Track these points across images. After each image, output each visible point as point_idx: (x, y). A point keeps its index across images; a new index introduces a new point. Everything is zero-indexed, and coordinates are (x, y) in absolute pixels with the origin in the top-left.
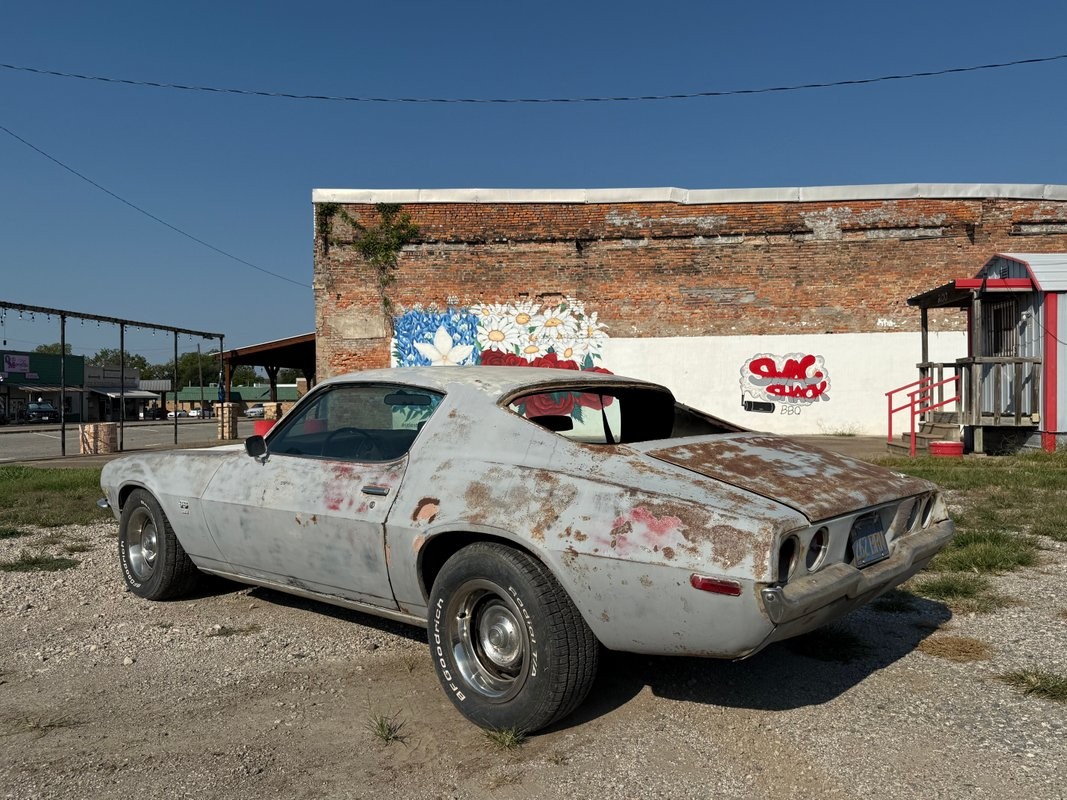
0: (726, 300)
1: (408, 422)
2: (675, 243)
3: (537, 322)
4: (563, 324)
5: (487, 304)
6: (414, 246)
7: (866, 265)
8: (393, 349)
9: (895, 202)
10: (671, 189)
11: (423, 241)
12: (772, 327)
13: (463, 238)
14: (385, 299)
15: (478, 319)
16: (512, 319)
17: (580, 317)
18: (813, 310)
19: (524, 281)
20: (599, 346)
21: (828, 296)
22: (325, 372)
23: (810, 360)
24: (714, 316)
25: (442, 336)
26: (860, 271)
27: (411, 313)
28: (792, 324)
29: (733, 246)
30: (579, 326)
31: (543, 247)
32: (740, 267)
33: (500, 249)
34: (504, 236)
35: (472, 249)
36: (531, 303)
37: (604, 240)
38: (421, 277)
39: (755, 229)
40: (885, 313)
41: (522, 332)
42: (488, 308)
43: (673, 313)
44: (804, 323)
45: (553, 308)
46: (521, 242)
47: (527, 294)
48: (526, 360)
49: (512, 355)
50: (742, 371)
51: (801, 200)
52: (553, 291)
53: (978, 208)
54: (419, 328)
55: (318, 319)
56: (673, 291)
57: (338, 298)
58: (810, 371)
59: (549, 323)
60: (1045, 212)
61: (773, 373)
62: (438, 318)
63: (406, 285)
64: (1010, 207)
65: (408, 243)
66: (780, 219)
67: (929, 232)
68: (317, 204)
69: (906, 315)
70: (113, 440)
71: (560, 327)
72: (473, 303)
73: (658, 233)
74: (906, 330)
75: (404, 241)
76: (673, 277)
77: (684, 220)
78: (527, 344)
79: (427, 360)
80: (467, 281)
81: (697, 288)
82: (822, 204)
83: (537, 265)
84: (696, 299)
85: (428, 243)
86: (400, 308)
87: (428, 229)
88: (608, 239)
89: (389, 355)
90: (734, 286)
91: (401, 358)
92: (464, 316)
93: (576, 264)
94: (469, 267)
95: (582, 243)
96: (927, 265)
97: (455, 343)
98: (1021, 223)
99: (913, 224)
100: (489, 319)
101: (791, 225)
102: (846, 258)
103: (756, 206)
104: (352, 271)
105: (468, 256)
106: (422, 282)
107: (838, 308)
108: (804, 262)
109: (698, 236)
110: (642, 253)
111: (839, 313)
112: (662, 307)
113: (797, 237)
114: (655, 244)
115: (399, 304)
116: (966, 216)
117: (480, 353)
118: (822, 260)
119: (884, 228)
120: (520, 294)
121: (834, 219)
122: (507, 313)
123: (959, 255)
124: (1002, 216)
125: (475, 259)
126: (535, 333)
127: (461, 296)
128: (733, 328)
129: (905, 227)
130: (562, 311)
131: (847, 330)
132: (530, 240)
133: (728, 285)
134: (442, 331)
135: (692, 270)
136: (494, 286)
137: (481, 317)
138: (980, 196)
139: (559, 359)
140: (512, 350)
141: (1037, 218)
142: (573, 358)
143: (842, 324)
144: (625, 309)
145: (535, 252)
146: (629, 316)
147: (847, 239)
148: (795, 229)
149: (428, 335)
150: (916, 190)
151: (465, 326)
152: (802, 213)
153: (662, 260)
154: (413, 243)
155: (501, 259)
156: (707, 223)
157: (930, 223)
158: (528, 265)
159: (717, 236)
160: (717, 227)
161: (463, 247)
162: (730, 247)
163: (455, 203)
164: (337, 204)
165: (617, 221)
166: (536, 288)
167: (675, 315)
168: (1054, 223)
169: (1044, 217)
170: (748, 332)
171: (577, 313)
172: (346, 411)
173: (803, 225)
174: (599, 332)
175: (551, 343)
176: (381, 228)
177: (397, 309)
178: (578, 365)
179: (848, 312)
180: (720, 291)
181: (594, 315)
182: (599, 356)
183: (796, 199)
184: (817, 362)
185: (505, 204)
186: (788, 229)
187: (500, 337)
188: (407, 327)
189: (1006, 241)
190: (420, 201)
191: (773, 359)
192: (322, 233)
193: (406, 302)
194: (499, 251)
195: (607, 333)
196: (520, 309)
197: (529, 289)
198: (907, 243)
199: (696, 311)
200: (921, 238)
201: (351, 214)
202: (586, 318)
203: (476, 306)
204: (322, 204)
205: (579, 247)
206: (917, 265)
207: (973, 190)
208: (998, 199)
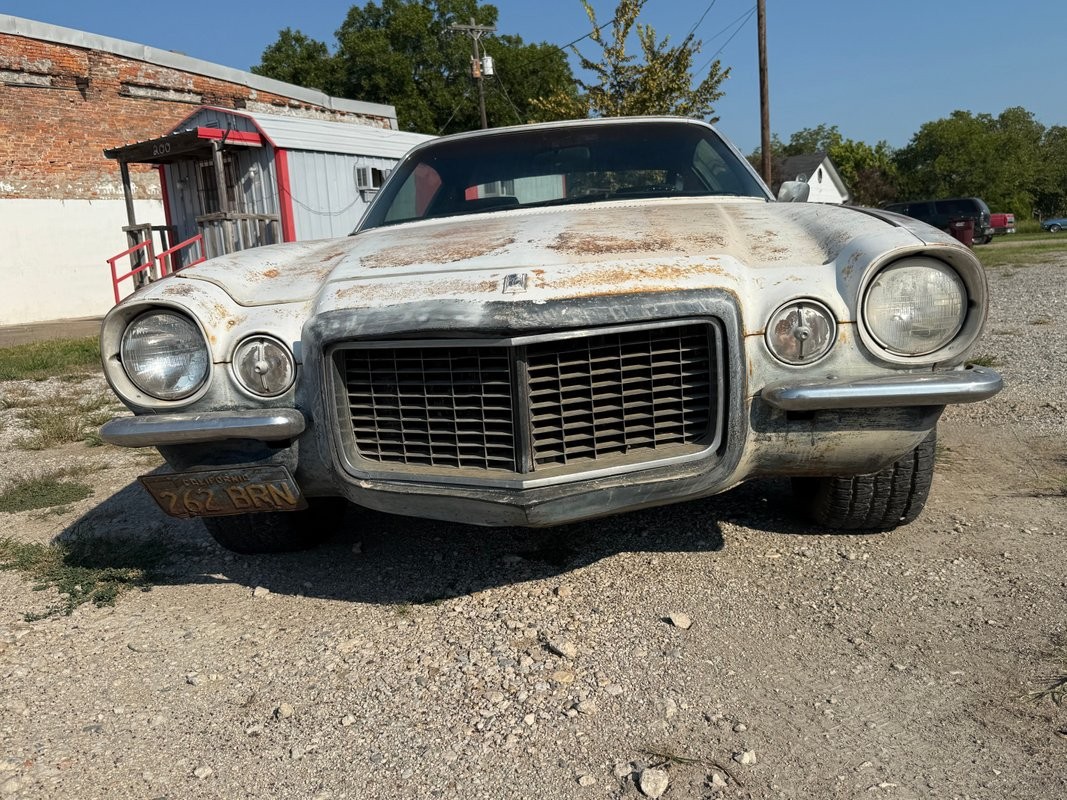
53: (82, 60)
60: (148, 76)
64: (116, 64)
67: (35, 80)
69: (25, 179)
74: (27, 197)
96: (40, 119)
98: (128, 83)
99: (15, 67)
116: (74, 68)
123: (74, 112)
124: (109, 73)
129: (8, 70)
138: (85, 45)
141: (142, 81)
150: (14, 25)
157: (35, 69)
168: (158, 89)
169: (148, 81)
189: (114, 101)
198: (13, 89)
200: (29, 85)
206: (29, 117)
207: (77, 37)
208: (104, 52)
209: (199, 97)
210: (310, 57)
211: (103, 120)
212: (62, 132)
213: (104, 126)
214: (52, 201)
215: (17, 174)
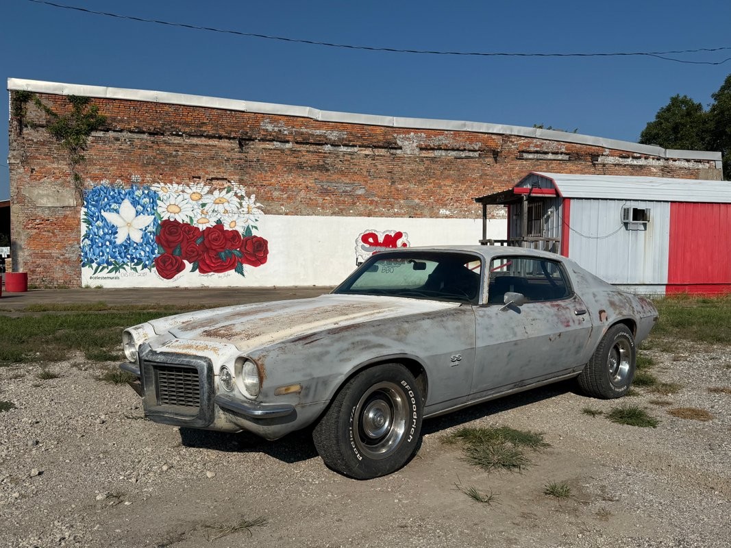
0: (346, 192)
1: (94, 276)
2: (312, 148)
3: (208, 200)
4: (228, 202)
5: (165, 184)
6: (102, 133)
7: (434, 174)
8: (83, 217)
9: (452, 132)
10: (308, 108)
11: (110, 130)
12: (376, 212)
13: (145, 129)
14: (76, 175)
15: (158, 195)
16: (187, 196)
17: (241, 198)
18: (402, 202)
19: (197, 167)
20: (256, 220)
21: (411, 192)
22: (19, 234)
23: (399, 235)
24: (338, 203)
25: (127, 207)
26: (431, 177)
27: (99, 187)
28: (389, 210)
29: (351, 154)
30: (241, 204)
31: (211, 142)
32: (356, 169)
33: (177, 140)
34: (180, 131)
35: (152, 138)
36: (202, 184)
37: (259, 141)
38: (108, 158)
39: (365, 143)
40: (445, 206)
41: (196, 207)
42: (167, 186)
43: (310, 198)
44: (396, 210)
45: (221, 190)
46: (193, 136)
47: (199, 178)
48: (198, 229)
49: (187, 224)
50: (356, 241)
51: (395, 125)
52: (220, 177)
53: (499, 140)
54: (106, 200)
55: (13, 190)
56: (310, 183)
57: (32, 172)
58: (399, 242)
59: (218, 201)
60: (536, 146)
61: (376, 243)
62: (123, 192)
63: (95, 164)
64: (518, 141)
65: (96, 130)
66: (381, 138)
67: (471, 154)
68: (12, 91)
69: (457, 208)
71: (226, 204)
72: (154, 182)
73: (299, 139)
74: (456, 217)
75: (93, 128)
76: (310, 173)
77: (318, 132)
78: (199, 217)
79: (113, 226)
80: (148, 164)
81: (327, 182)
82: (407, 130)
83: (207, 156)
84: (326, 189)
85: (114, 131)
86: (89, 183)
87: (114, 119)
88: (263, 140)
89: (79, 221)
90: (352, 182)
91: (90, 224)
92: (146, 192)
93: (238, 157)
94: (150, 153)
95: (243, 141)
96: (470, 175)
97: (138, 213)
98: (523, 152)
99: (462, 148)
100: (168, 195)
101: (388, 142)
102: (422, 168)
103: (365, 127)
104: (45, 149)
105: (150, 144)
106: (110, 162)
107: (417, 201)
108: (397, 169)
109: (327, 144)
110: (289, 153)
111: (417, 204)
112: (302, 194)
113: (392, 151)
114: (298, 147)
115: (89, 180)
116: (493, 145)
117: (159, 222)
118: (407, 168)
119: (445, 150)
120: (193, 177)
121: (415, 141)
122: (183, 191)
123: (489, 170)
124: (513, 147)
125: (155, 147)
126: (206, 208)
127: (143, 175)
128: (351, 211)
129: (458, 150)
130: (228, 192)
131: (422, 216)
132: (201, 136)
133: (348, 181)
134: (127, 204)
135: (323, 168)
136: (172, 170)
137: (161, 193)
138: (501, 132)
139: (225, 229)
140: (187, 220)
141: (532, 149)
142: (237, 228)
143: (419, 212)
144: (276, 194)
145: (206, 145)
146: (279, 199)
147: (423, 155)
148: (391, 146)
149: (114, 206)
150: (465, 125)
151: (147, 200)
152: (395, 135)
153: (303, 160)
154: (101, 130)
155: (178, 148)
156: (333, 136)
157: (472, 148)
158: (200, 155)
159: (340, 146)
160: (341, 140)
161: (145, 136)
162: (350, 154)
163: (138, 101)
164: (32, 92)
165: (270, 128)
166: (207, 173)
167: (312, 200)
168: (541, 153)
169: (536, 149)
170: (360, 215)
171: (239, 195)
172: (38, 266)
173: (396, 143)
174: (256, 210)
175: (219, 216)
176: (72, 116)
177: (86, 184)
178: (241, 234)
179: (423, 203)
180: (343, 185)
181: (253, 197)
182: (256, 228)
183: (391, 125)
184: (403, 236)
185: (180, 105)
186: (386, 145)
187: (177, 210)
188: (95, 199)
189: (514, 162)
190: (108, 96)
191: (376, 233)
192: (17, 115)
193: (94, 178)
194: (176, 142)
195: (262, 210)
196: (194, 189)
197: (201, 173)
198: (459, 160)
199: (326, 198)
200: (467, 157)
201: (44, 102)
202: (246, 198)
203: (156, 185)
204: (17, 92)
205: (241, 145)
206: (464, 175)
207: (498, 128)
208: (511, 135)
209: (568, 156)
210: (689, 114)
211: (505, 174)
212: (480, 182)
213: (505, 177)
214: (469, 220)
215: (453, 205)
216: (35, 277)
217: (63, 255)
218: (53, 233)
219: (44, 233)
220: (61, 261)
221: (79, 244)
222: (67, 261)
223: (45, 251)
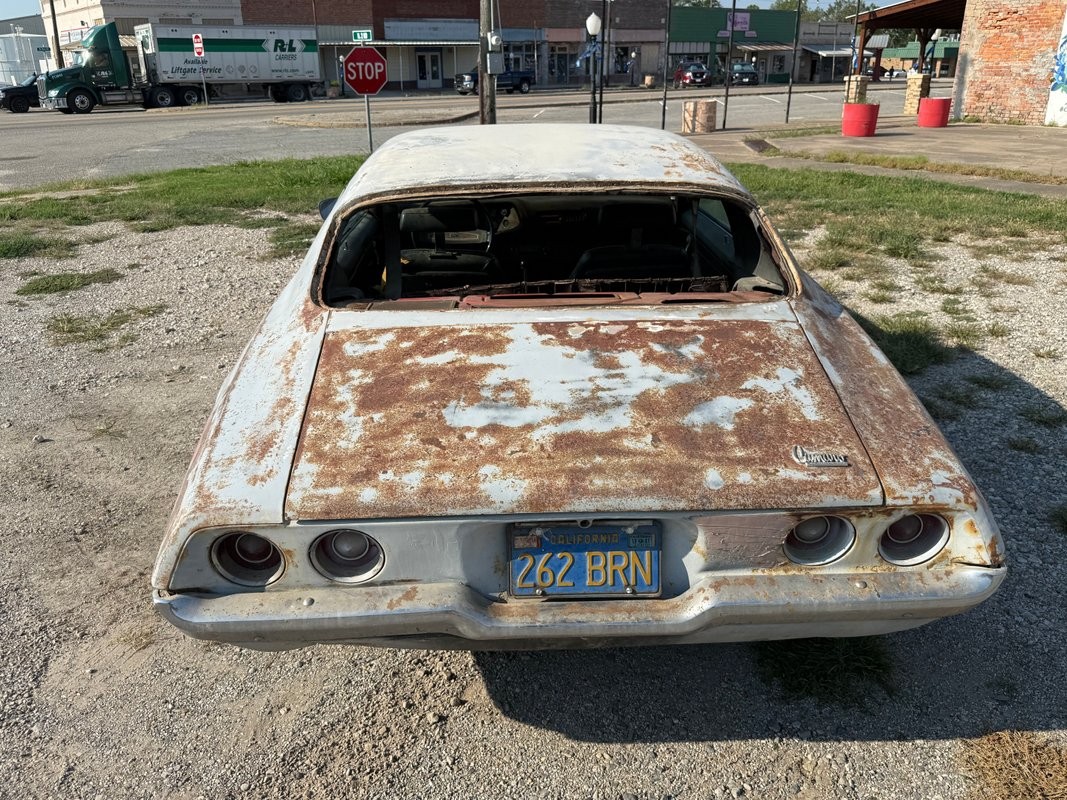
22: (972, 36)
70: (711, 119)
172: (989, 87)
216: (981, 104)
217: (1027, 70)
218: (1019, 33)
219: (1006, 34)
220: (1023, 80)
221: (1055, 50)
222: (1030, 81)
223: (1002, 64)
